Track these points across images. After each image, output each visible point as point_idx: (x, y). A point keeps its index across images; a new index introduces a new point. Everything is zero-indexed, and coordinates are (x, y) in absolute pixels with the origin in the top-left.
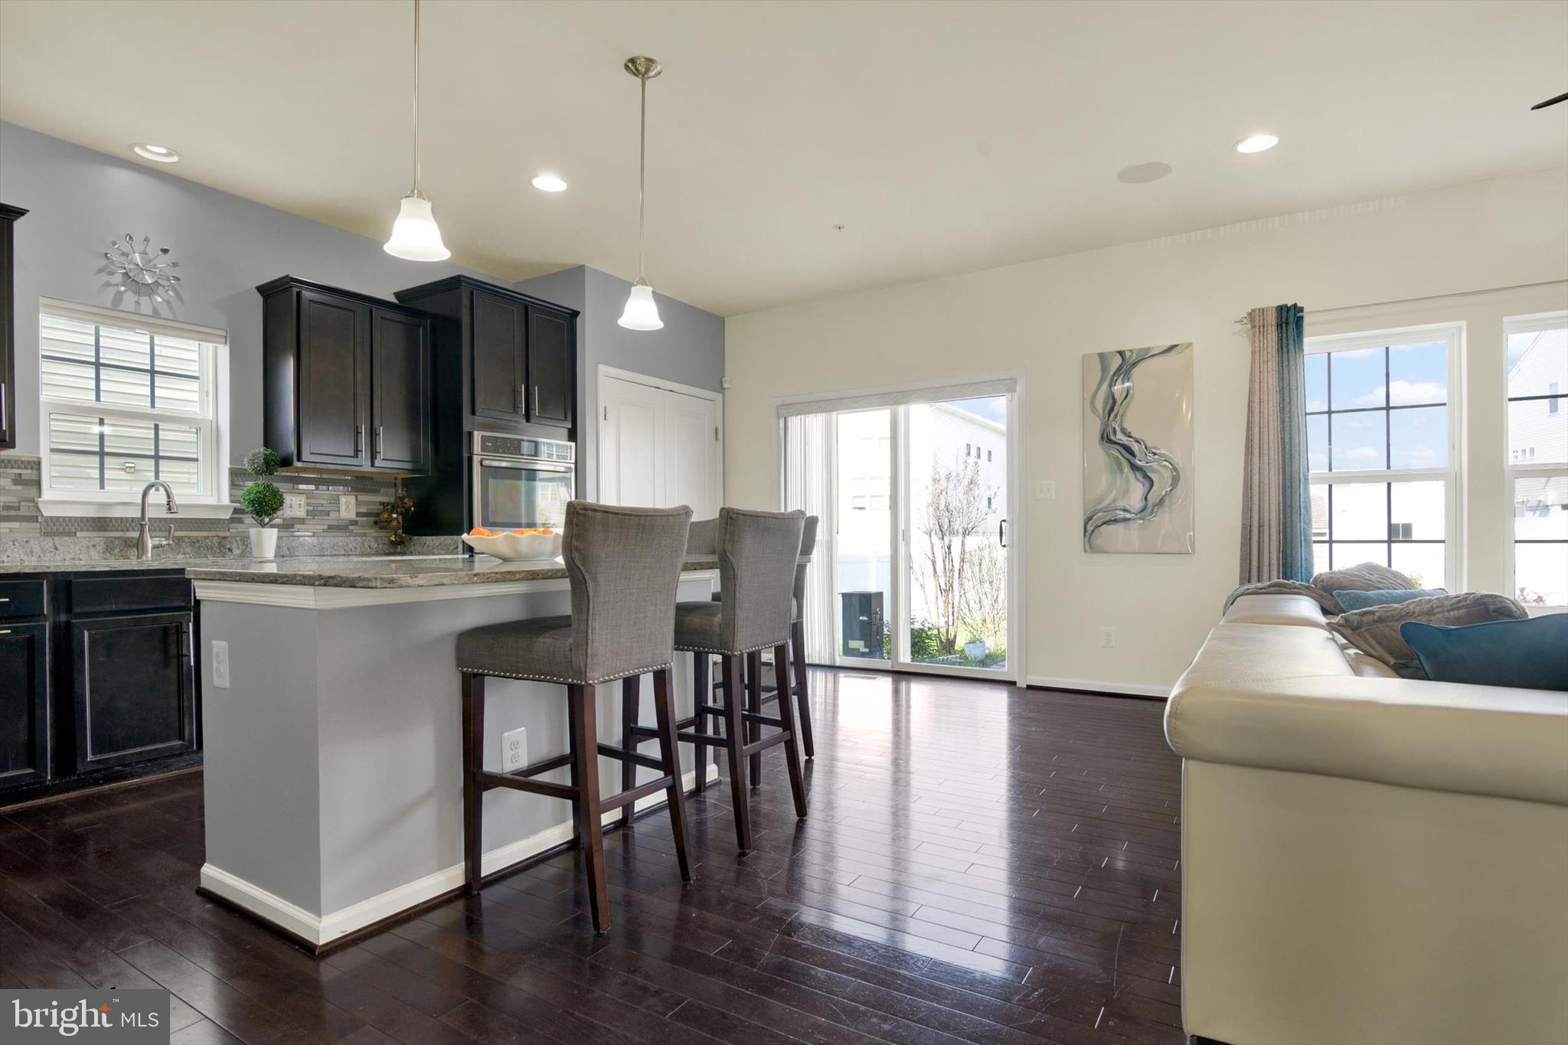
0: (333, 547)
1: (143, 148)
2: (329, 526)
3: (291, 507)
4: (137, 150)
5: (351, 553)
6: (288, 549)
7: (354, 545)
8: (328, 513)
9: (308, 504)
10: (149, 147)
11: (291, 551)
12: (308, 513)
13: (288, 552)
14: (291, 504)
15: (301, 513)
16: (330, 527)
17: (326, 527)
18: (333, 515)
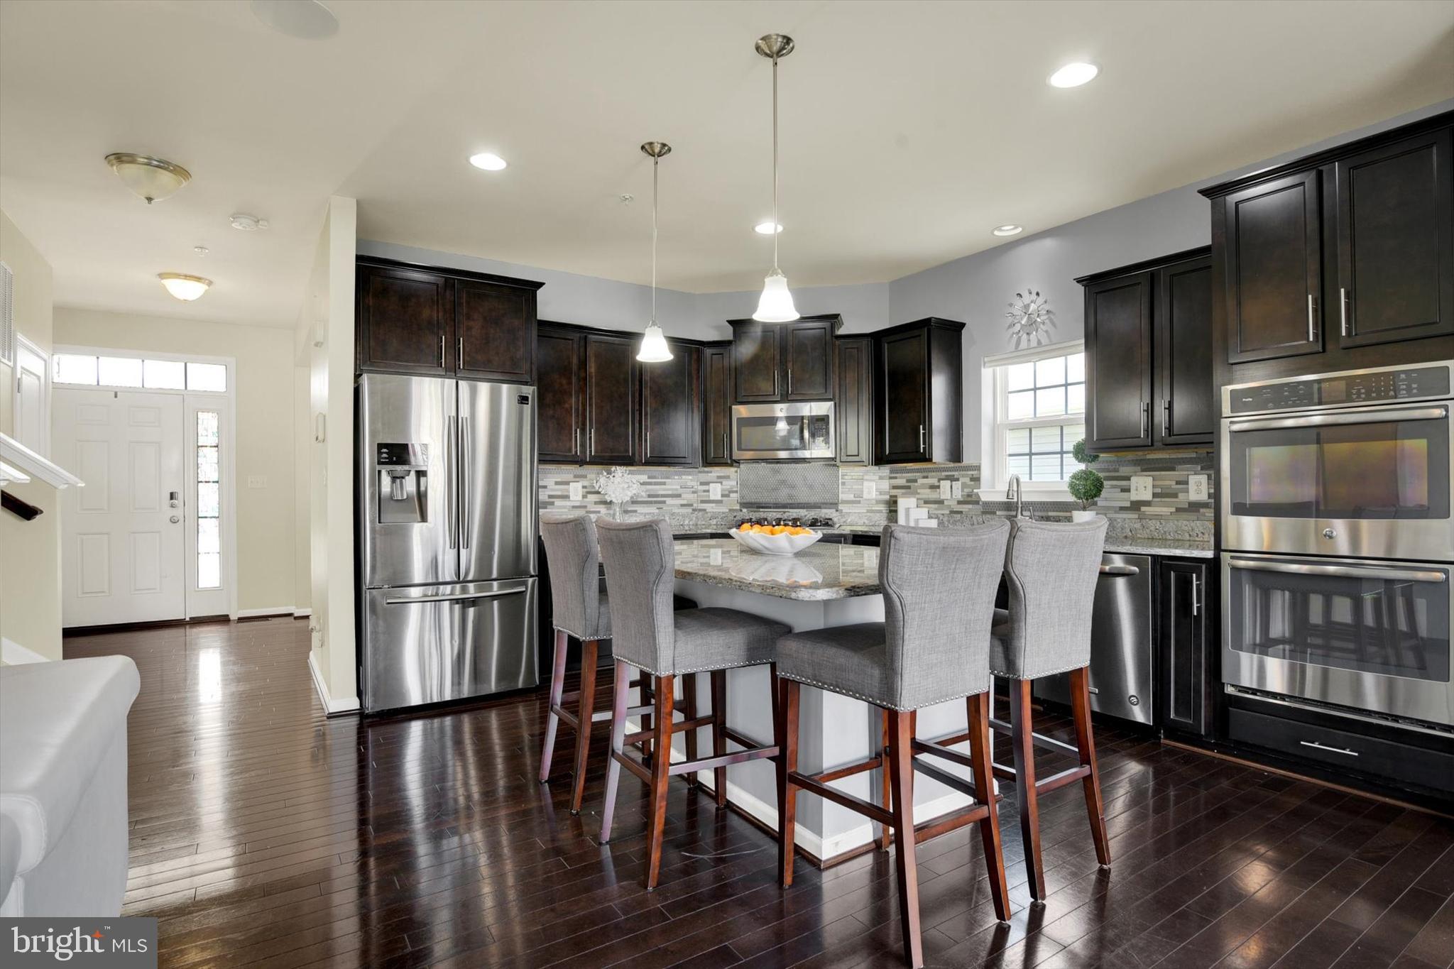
0: (1176, 532)
1: (1001, 230)
2: (1176, 508)
3: (1137, 490)
4: (996, 233)
5: (1197, 539)
6: (1131, 531)
7: (1201, 529)
8: (1175, 496)
9: (1154, 486)
10: (1003, 228)
11: (1133, 532)
12: (1154, 495)
13: (1130, 534)
14: (1137, 487)
15: (1147, 496)
16: (1178, 510)
17: (1174, 510)
18: (1181, 496)
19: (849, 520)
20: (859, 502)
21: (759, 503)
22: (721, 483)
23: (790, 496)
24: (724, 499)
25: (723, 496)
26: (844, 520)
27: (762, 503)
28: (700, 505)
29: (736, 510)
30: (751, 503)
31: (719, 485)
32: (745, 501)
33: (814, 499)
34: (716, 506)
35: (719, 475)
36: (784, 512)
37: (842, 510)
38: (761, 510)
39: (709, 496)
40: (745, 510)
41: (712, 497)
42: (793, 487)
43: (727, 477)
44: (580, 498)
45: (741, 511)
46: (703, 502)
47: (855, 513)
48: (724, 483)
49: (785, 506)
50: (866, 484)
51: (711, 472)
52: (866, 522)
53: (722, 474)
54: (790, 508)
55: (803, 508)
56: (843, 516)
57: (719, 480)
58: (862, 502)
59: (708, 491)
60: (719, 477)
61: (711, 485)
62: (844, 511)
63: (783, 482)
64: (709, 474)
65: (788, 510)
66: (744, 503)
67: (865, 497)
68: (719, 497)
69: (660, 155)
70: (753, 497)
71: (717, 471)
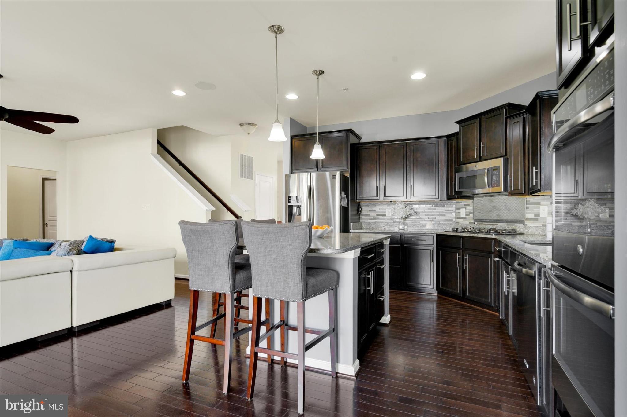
19: (530, 231)
20: (537, 219)
21: (483, 220)
22: (466, 208)
23: (498, 216)
24: (467, 217)
25: (466, 215)
26: (527, 230)
27: (484, 220)
28: (457, 220)
29: (472, 223)
30: (479, 219)
31: (465, 209)
32: (476, 218)
33: (510, 217)
34: (464, 221)
35: (465, 204)
36: (494, 225)
37: (526, 224)
38: (484, 223)
39: (460, 215)
40: (476, 223)
41: (462, 216)
42: (499, 210)
43: (468, 205)
44: (391, 215)
45: (475, 223)
46: (458, 218)
47: (534, 226)
48: (467, 208)
49: (495, 221)
50: (541, 207)
51: (461, 203)
52: (541, 233)
53: (466, 204)
54: (498, 223)
55: (505, 222)
56: (526, 228)
57: (465, 207)
58: (539, 220)
59: (460, 213)
60: (465, 205)
61: (461, 209)
62: (528, 225)
63: (494, 207)
64: (461, 204)
65: (497, 224)
66: (476, 219)
67: (541, 216)
68: (464, 216)
69: (320, 75)
70: (480, 216)
71: (464, 202)
